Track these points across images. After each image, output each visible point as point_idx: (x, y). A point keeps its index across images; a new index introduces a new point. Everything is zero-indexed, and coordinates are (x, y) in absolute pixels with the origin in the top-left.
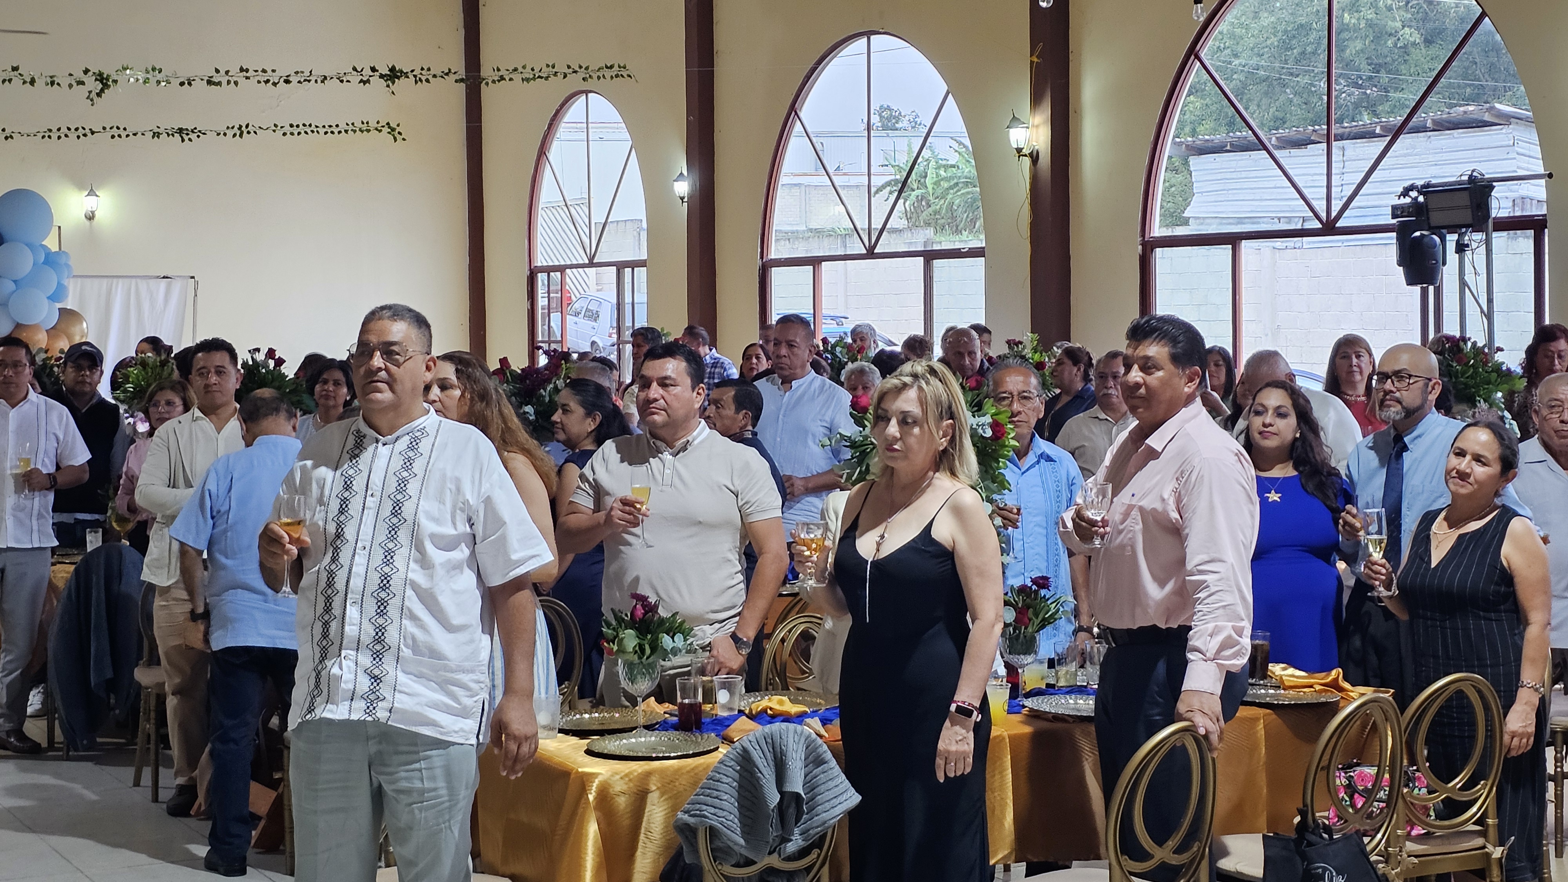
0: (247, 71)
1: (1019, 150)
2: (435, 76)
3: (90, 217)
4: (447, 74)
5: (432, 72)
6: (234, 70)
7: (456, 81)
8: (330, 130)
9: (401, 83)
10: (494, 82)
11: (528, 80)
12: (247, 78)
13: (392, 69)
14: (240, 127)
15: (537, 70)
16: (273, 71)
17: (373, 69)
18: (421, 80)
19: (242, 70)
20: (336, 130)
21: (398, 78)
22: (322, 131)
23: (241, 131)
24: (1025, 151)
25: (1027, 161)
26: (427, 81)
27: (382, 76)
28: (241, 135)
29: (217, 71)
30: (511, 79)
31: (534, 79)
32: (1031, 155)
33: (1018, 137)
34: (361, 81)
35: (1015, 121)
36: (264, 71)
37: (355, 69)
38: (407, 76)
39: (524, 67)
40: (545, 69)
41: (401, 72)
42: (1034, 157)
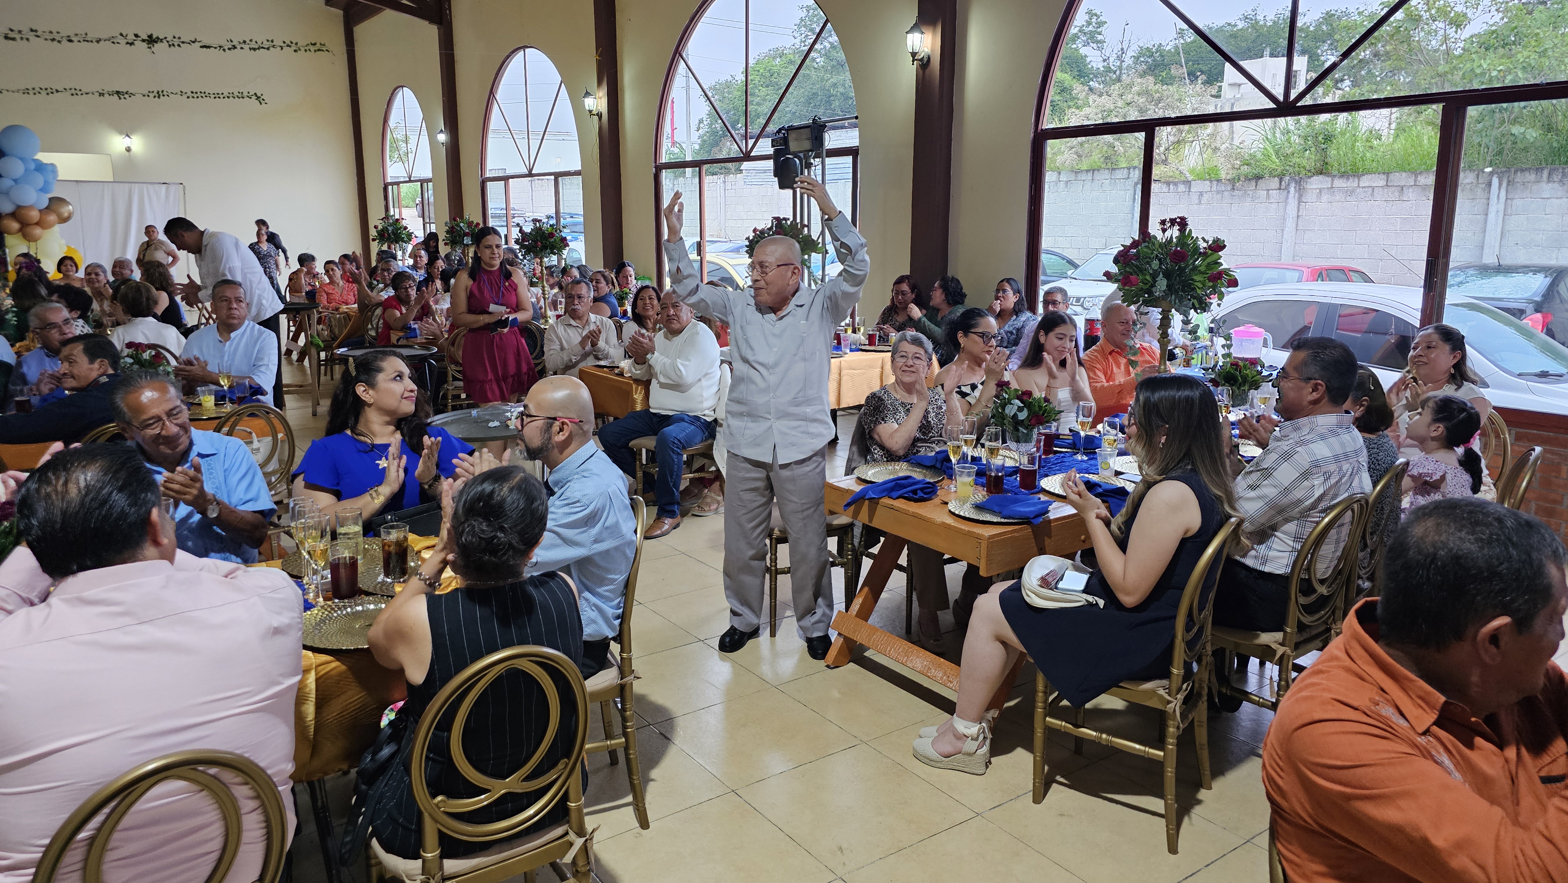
0: (36, 31)
1: (590, 111)
2: (183, 42)
3: (128, 150)
4: (193, 42)
5: (182, 40)
6: (25, 30)
7: (201, 47)
8: (217, 96)
9: (157, 46)
10: (229, 49)
11: (254, 49)
12: (38, 36)
13: (150, 36)
14: (158, 92)
15: (259, 43)
16: (58, 33)
17: (136, 36)
18: (173, 45)
19: (32, 30)
20: (222, 96)
21: (156, 42)
22: (213, 96)
23: (159, 95)
24: (594, 112)
25: (596, 118)
26: (179, 45)
27: (143, 41)
28: (159, 97)
29: (12, 30)
30: (242, 48)
31: (259, 49)
32: (597, 114)
33: (589, 103)
34: (127, 43)
35: (587, 94)
36: (51, 32)
37: (121, 35)
38: (161, 41)
39: (251, 41)
40: (265, 43)
41: (158, 38)
42: (600, 115)
